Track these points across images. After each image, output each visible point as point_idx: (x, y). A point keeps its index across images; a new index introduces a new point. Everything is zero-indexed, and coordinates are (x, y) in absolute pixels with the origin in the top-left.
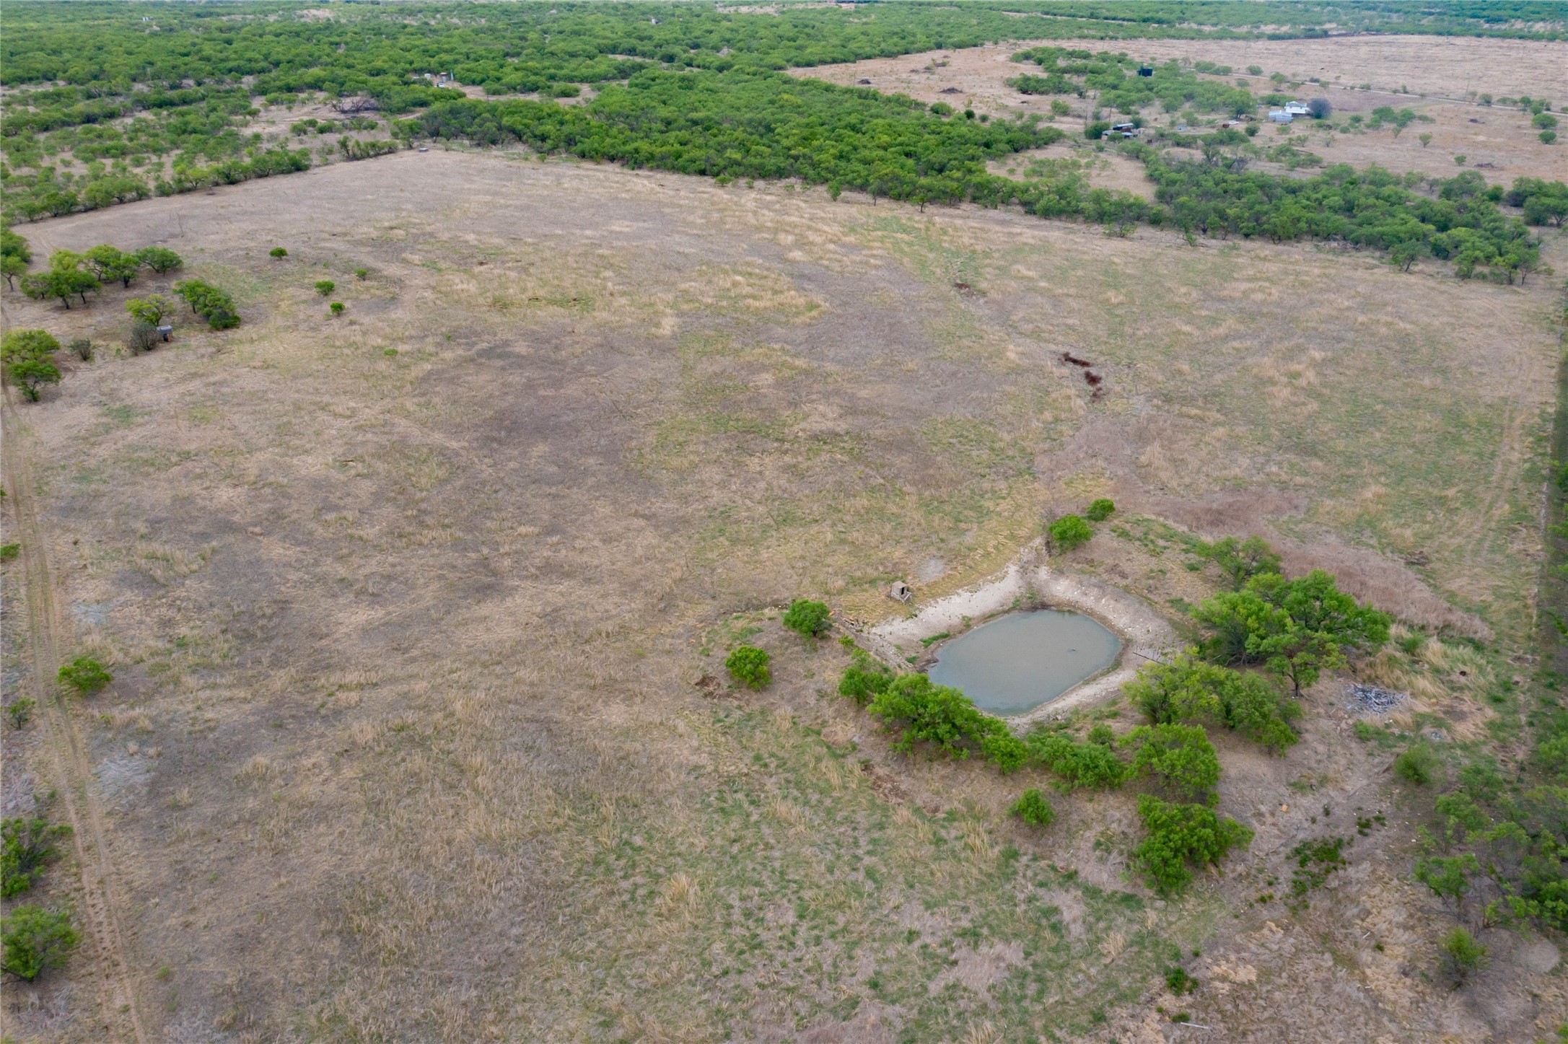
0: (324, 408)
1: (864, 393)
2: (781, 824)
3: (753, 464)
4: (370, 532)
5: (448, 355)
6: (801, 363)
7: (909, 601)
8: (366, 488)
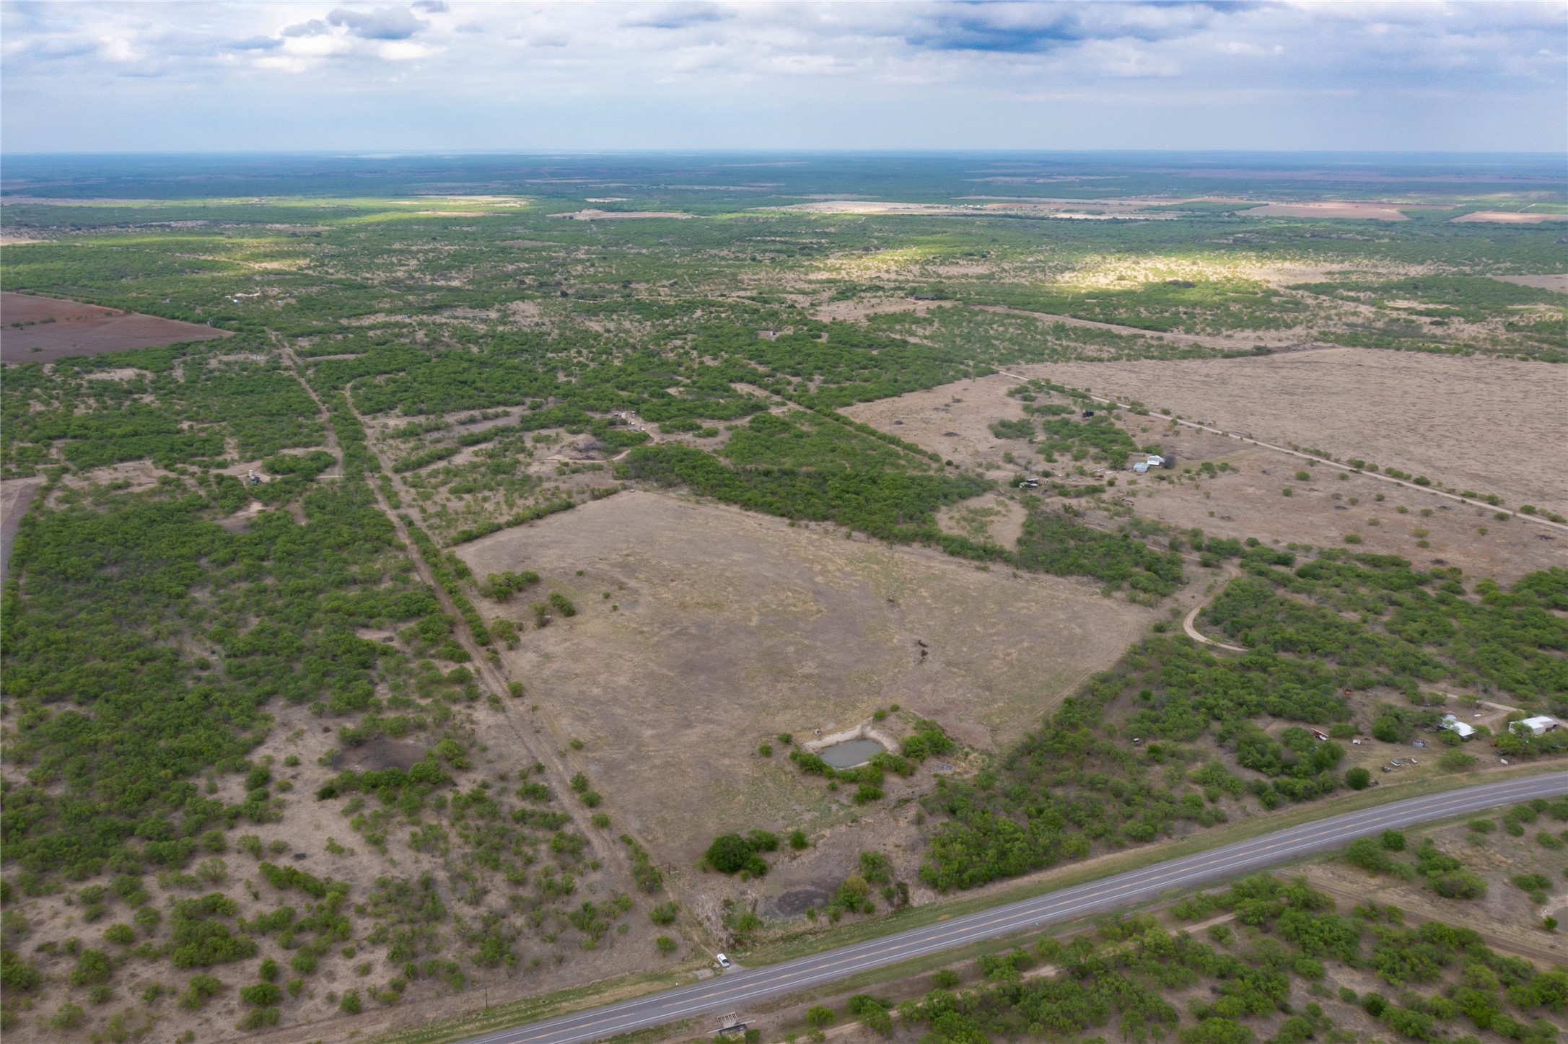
0: (621, 656)
1: (829, 657)
2: (767, 788)
3: (779, 686)
4: (648, 706)
5: (664, 633)
6: (806, 642)
7: (820, 735)
8: (643, 690)
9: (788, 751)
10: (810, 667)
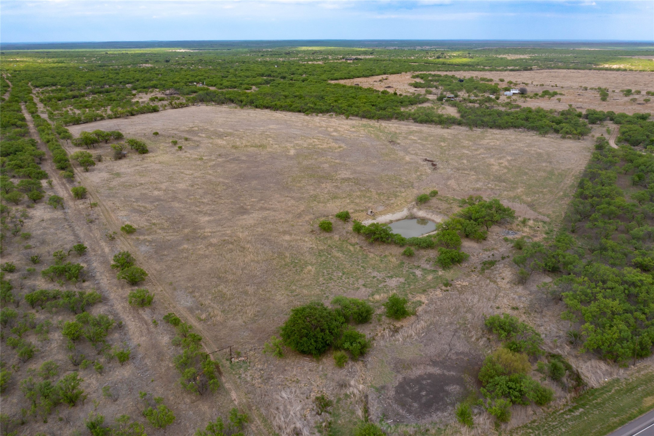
0: (182, 173)
1: (358, 169)
2: (337, 258)
4: (205, 201)
5: (220, 160)
6: (337, 161)
7: (373, 215)
9: (350, 227)
10: (345, 174)
